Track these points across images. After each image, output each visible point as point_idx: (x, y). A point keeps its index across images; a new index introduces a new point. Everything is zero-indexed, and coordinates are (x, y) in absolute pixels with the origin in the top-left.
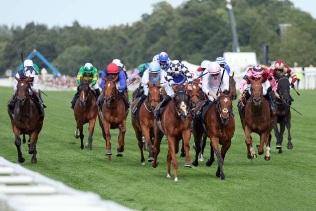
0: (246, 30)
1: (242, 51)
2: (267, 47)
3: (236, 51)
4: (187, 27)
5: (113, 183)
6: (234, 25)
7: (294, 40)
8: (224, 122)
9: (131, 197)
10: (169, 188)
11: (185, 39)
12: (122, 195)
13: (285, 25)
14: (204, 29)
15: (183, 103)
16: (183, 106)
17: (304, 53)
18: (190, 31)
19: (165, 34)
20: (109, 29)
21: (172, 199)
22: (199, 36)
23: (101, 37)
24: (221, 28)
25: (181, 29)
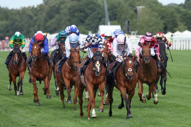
0: (114, 10)
1: (111, 24)
2: (129, 22)
3: (107, 25)
4: (74, 8)
5: (23, 114)
6: (106, 6)
7: (147, 17)
8: (130, 78)
9: (34, 124)
10: (61, 117)
11: (73, 16)
12: (28, 122)
13: (141, 7)
14: (86, 9)
15: (98, 62)
16: (98, 65)
17: (153, 25)
18: (76, 11)
19: (59, 13)
20: (21, 9)
21: (63, 125)
22: (82, 14)
23: (15, 15)
24: (97, 9)
25: (70, 9)
